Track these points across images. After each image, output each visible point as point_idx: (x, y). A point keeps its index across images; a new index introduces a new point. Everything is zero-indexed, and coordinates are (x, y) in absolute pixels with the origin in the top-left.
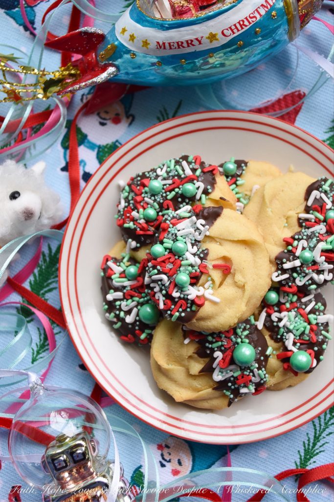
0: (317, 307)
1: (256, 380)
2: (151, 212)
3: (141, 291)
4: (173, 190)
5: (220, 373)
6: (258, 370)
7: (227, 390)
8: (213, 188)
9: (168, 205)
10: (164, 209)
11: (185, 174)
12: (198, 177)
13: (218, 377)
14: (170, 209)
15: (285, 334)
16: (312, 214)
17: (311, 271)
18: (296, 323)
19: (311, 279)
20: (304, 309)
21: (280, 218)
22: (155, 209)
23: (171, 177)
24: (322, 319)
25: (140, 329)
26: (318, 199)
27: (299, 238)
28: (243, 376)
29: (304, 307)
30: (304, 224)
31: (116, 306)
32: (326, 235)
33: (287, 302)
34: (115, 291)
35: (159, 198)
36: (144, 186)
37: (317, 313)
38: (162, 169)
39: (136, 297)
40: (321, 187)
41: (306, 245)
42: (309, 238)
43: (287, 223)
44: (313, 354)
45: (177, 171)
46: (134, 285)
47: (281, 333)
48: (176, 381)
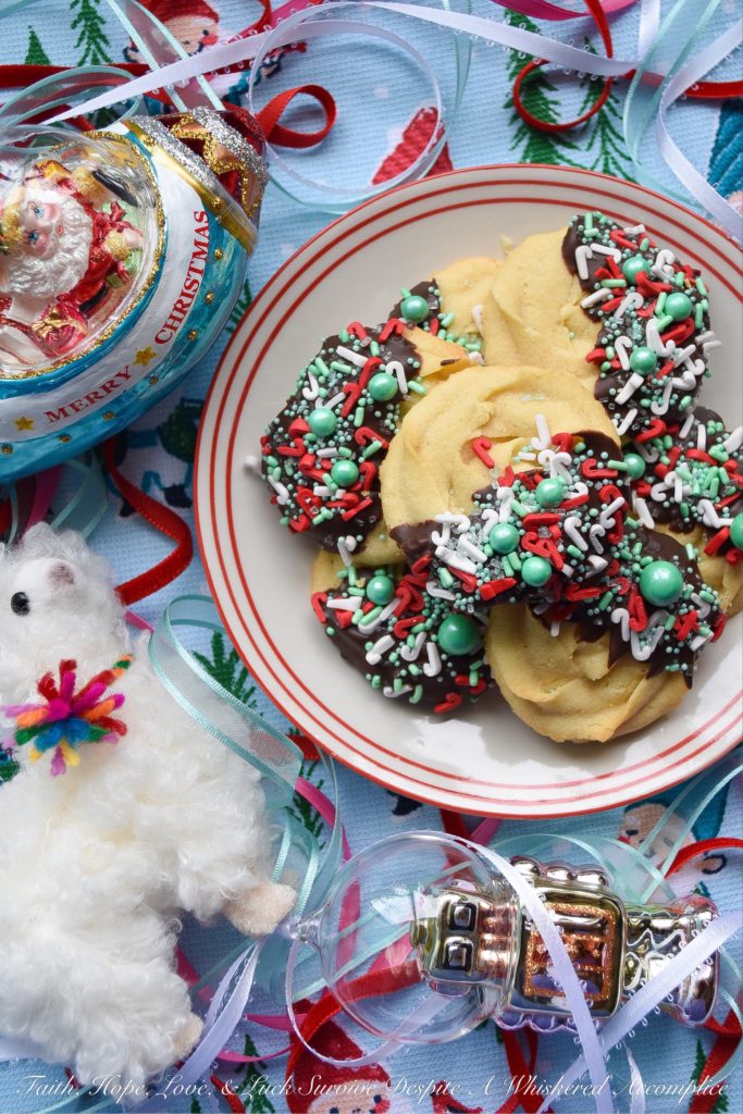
0: (711, 430)
1: (703, 612)
2: (345, 468)
3: (417, 609)
4: (356, 405)
5: (643, 643)
6: (698, 593)
7: (671, 663)
8: (417, 357)
9: (365, 437)
10: (362, 447)
11: (355, 367)
12: (379, 357)
13: (642, 651)
14: (373, 438)
15: (694, 508)
16: (602, 287)
17: (665, 377)
18: (698, 478)
19: (675, 390)
20: (695, 447)
21: (554, 330)
22: (348, 459)
23: (336, 389)
24: (732, 443)
25: (459, 674)
26: (592, 259)
27: (609, 341)
28: (680, 620)
29: (691, 444)
30: (600, 313)
31: (393, 664)
32: (648, 304)
33: (660, 455)
34: (374, 642)
35: (342, 437)
36: (300, 434)
37: (719, 439)
38: (309, 387)
39: (417, 623)
40: (583, 236)
41: (628, 343)
42: (625, 328)
43: (570, 331)
45: (338, 372)
46: (399, 607)
47: (686, 512)
48: (579, 712)
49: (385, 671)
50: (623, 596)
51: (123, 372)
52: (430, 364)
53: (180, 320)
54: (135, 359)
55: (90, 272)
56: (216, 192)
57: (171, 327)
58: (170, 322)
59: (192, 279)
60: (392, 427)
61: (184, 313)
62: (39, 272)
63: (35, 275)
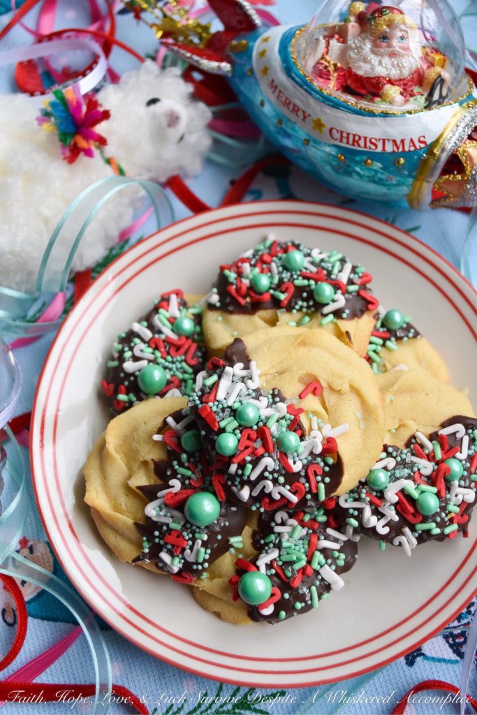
0: (336, 554)
1: (190, 557)
2: (264, 281)
3: (171, 352)
4: (309, 279)
5: (158, 509)
6: (202, 546)
7: (148, 540)
8: (351, 318)
9: (287, 289)
10: (280, 289)
11: (337, 276)
12: (347, 291)
13: (152, 510)
14: (286, 294)
15: (272, 545)
16: (434, 445)
17: (368, 499)
18: (295, 545)
19: (361, 511)
20: (320, 540)
21: (394, 417)
22: (271, 283)
23: (320, 267)
24: (329, 573)
25: (127, 387)
26: (455, 437)
27: (391, 454)
28: (179, 535)
29: (322, 537)
30: (413, 447)
31: (132, 342)
32: (426, 480)
33: (311, 514)
34: (147, 327)
35: (286, 275)
36: (286, 251)
38: (321, 253)
39: (161, 352)
40: (473, 430)
41: (391, 467)
42: (403, 464)
43: (396, 429)
44: (277, 598)
45: (333, 267)
46: (172, 339)
47: (268, 540)
48: (105, 478)
49: (129, 338)
50: (190, 484)
52: (345, 325)
53: (348, 143)
54: (315, 119)
55: (368, 79)
56: (443, 150)
57: (342, 137)
58: (345, 135)
59: (377, 143)
60: (297, 307)
61: (353, 144)
62: (362, 49)
63: (360, 47)
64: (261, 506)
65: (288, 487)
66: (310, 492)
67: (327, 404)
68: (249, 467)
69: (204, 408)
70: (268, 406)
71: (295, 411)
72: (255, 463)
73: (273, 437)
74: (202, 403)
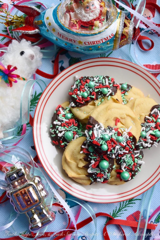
0: (139, 156)
1: (105, 177)
2: (86, 94)
3: (69, 125)
4: (98, 88)
6: (107, 173)
7: (92, 178)
8: (115, 94)
9: (94, 94)
10: (91, 95)
11: (105, 84)
12: (110, 87)
13: (90, 171)
14: (94, 96)
15: (123, 162)
16: (152, 118)
17: (143, 140)
18: (129, 160)
19: (142, 144)
20: (134, 155)
21: (138, 115)
22: (88, 94)
23: (99, 83)
24: (140, 162)
25: (62, 141)
26: (156, 113)
27: (143, 126)
28: (100, 174)
30: (147, 121)
31: (56, 127)
32: (154, 128)
34: (58, 121)
36: (87, 82)
37: (139, 159)
38: (96, 78)
39: (66, 127)
40: (159, 108)
41: (144, 129)
42: (147, 127)
43: (140, 117)
44: (131, 175)
45: (102, 81)
46: (67, 122)
47: (121, 162)
48: (71, 168)
49: (54, 127)
50: (97, 160)
51: (75, 41)
52: (115, 97)
53: (91, 44)
54: (78, 41)
55: (88, 22)
56: (119, 35)
57: (89, 44)
59: (100, 41)
60: (99, 98)
61: (93, 44)
62: (82, 13)
63: (81, 12)
64: (119, 157)
65: (124, 150)
66: (130, 148)
67: (123, 123)
68: (113, 150)
69: (94, 141)
70: (110, 132)
71: (116, 130)
72: (114, 149)
73: (115, 140)
74: (92, 140)
